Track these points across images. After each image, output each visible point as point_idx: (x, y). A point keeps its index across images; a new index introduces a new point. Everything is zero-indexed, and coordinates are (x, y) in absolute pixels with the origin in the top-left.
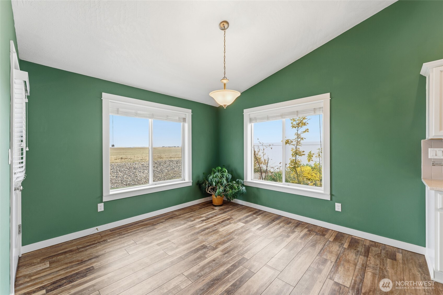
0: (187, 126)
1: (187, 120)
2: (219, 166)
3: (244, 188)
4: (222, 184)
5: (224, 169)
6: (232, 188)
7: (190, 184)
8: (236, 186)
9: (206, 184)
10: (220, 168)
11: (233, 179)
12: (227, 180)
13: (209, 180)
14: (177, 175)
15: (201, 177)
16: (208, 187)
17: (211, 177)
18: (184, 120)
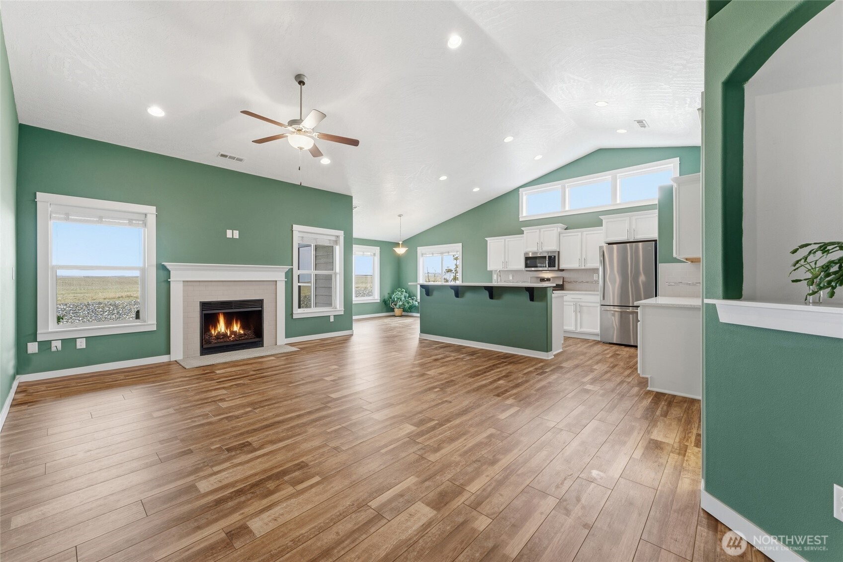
0: (377, 259)
1: (376, 254)
2: (399, 287)
3: (417, 303)
4: (401, 300)
5: (403, 290)
6: (408, 303)
7: (379, 301)
8: (411, 301)
9: (390, 301)
10: (400, 289)
11: (410, 296)
12: (405, 297)
13: (393, 298)
14: (370, 294)
15: (387, 296)
16: (392, 303)
17: (393, 296)
18: (374, 254)
